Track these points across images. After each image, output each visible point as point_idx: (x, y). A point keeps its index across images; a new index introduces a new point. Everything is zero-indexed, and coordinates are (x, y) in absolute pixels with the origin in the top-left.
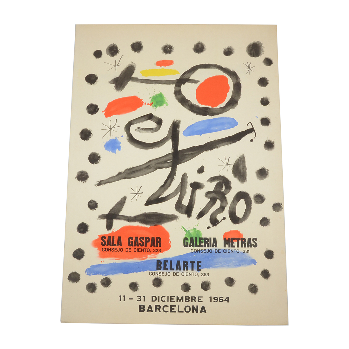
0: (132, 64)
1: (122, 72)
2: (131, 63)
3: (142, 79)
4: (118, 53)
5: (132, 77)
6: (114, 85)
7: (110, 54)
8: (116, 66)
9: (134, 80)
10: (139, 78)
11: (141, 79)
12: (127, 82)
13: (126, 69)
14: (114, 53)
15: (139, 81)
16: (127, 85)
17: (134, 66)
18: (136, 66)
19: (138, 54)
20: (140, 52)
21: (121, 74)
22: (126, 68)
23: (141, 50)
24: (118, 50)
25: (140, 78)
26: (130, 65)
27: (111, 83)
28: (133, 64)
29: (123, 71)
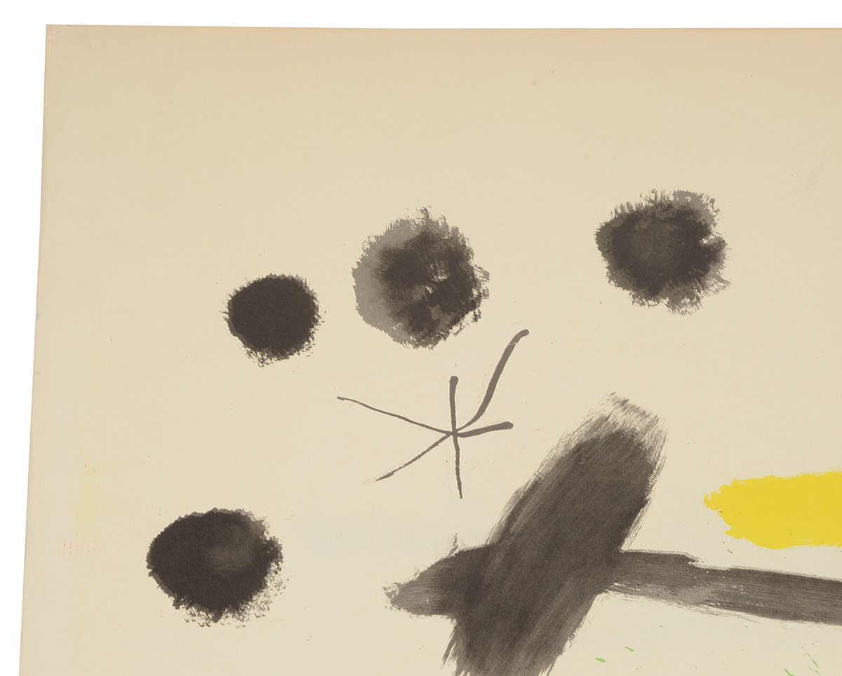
0: (620, 419)
1: (522, 501)
2: (608, 409)
3: (737, 574)
4: (473, 305)
5: (625, 547)
6: (443, 627)
7: (397, 315)
8: (455, 434)
9: (647, 578)
10: (702, 564)
11: (724, 564)
12: (581, 603)
13: (560, 463)
14: (435, 312)
15: (705, 591)
16: (579, 633)
17: (647, 439)
18: (659, 439)
19: (678, 316)
20: (695, 301)
21: (512, 518)
22: (560, 452)
23: (710, 281)
24: (475, 283)
25: (709, 558)
26: (603, 433)
27: (417, 609)
28: (636, 423)
29: (536, 485)
